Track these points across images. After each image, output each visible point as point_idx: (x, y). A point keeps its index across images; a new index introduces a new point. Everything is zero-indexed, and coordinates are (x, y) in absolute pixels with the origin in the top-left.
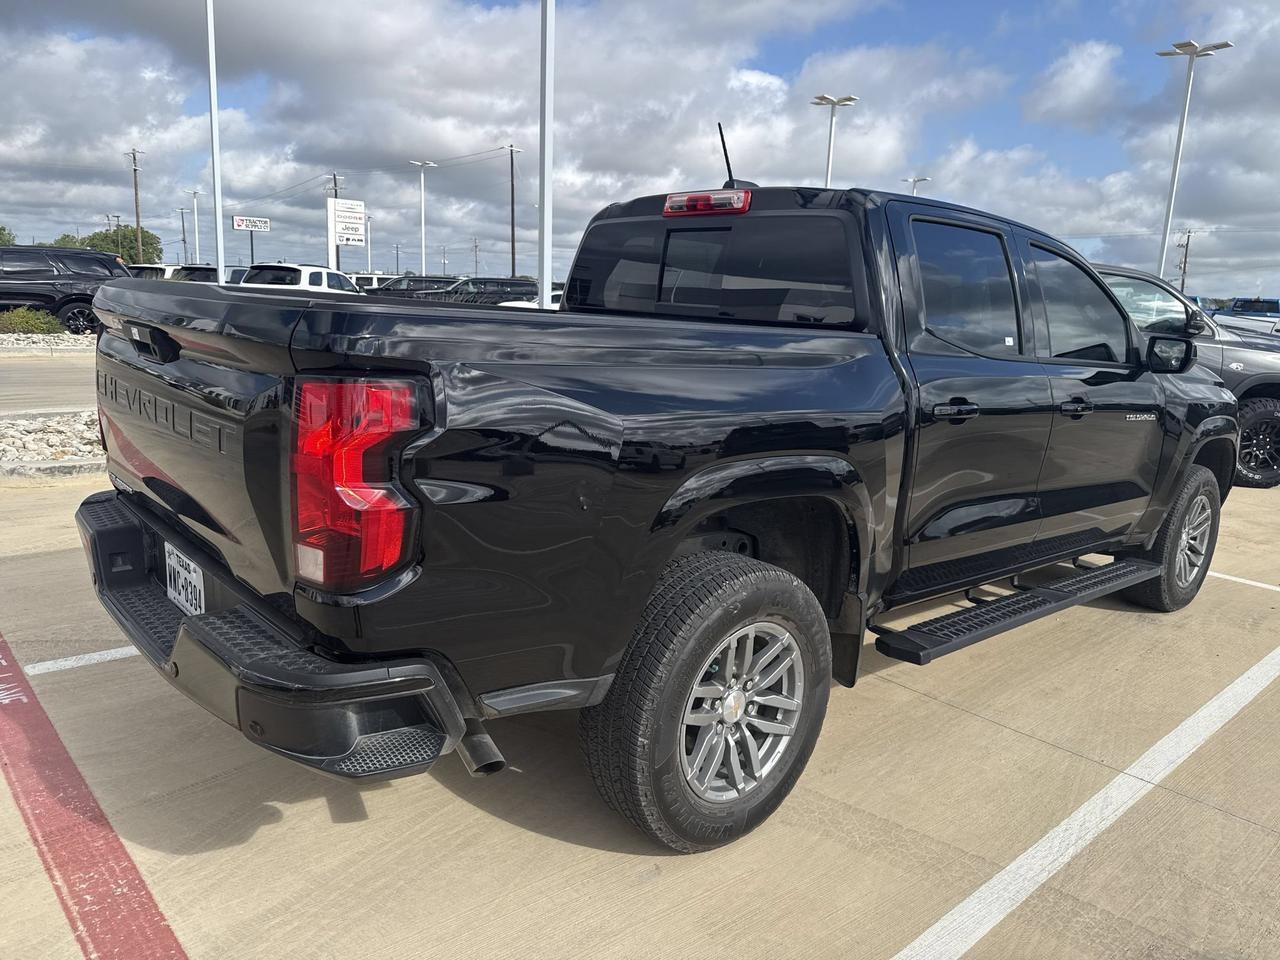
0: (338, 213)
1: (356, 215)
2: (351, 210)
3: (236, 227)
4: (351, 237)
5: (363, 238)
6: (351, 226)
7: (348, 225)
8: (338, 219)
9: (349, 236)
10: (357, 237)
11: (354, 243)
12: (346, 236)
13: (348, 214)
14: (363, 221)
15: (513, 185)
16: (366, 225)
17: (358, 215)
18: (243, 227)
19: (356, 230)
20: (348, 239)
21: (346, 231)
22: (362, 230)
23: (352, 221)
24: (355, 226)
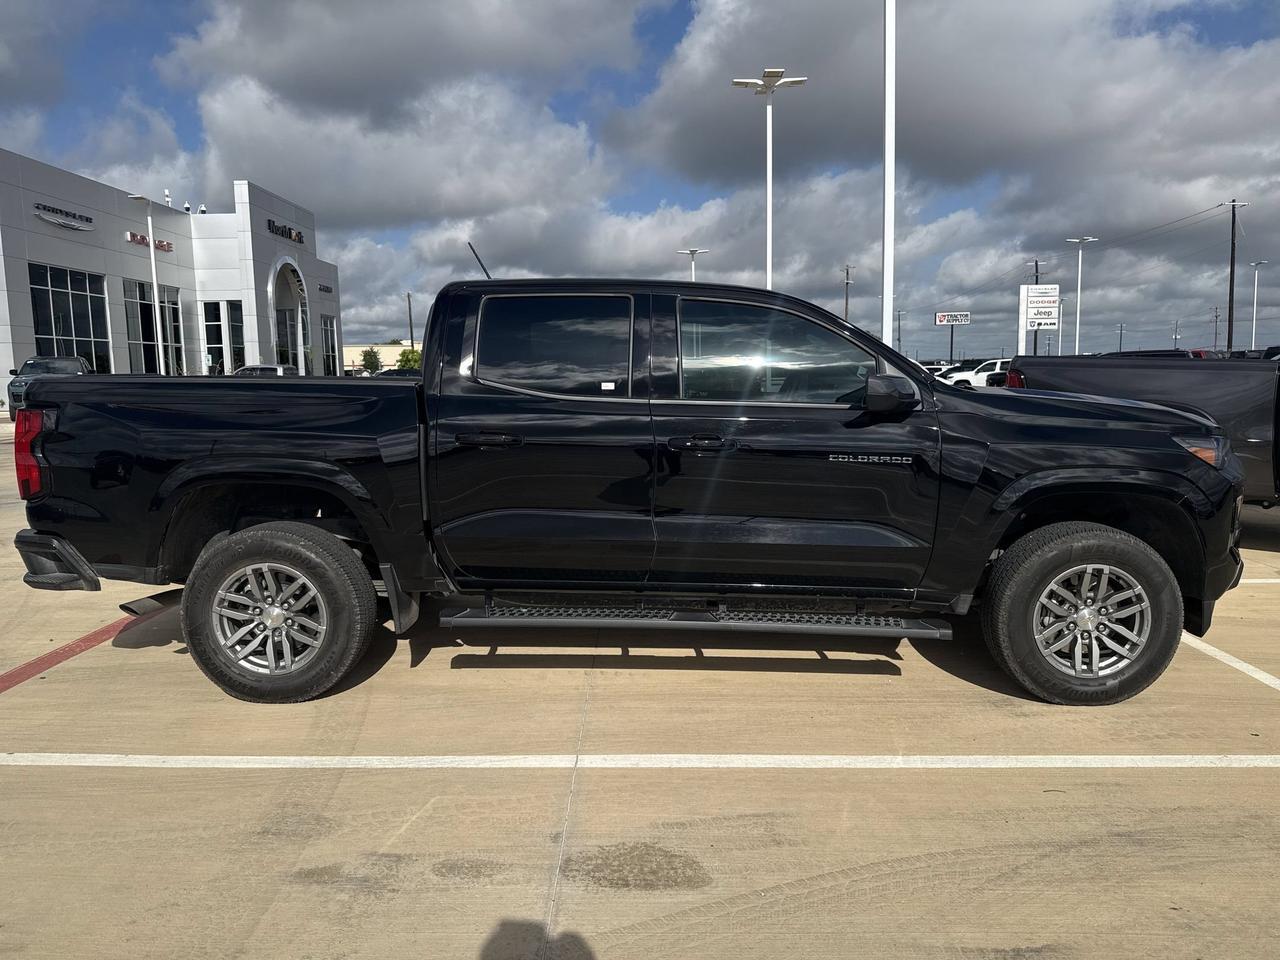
0: (1030, 299)
1: (1049, 299)
2: (1044, 294)
3: (938, 323)
4: (1043, 321)
5: (1056, 321)
6: (1043, 310)
7: (1040, 310)
8: (1030, 305)
9: (1040, 321)
10: (1048, 321)
11: (1046, 327)
12: (1038, 321)
13: (1040, 299)
14: (1057, 305)
15: (1233, 244)
16: (1059, 307)
17: (1052, 299)
18: (945, 323)
19: (1050, 313)
20: (1040, 324)
21: (1039, 316)
22: (1055, 312)
23: (1046, 305)
24: (1047, 310)
